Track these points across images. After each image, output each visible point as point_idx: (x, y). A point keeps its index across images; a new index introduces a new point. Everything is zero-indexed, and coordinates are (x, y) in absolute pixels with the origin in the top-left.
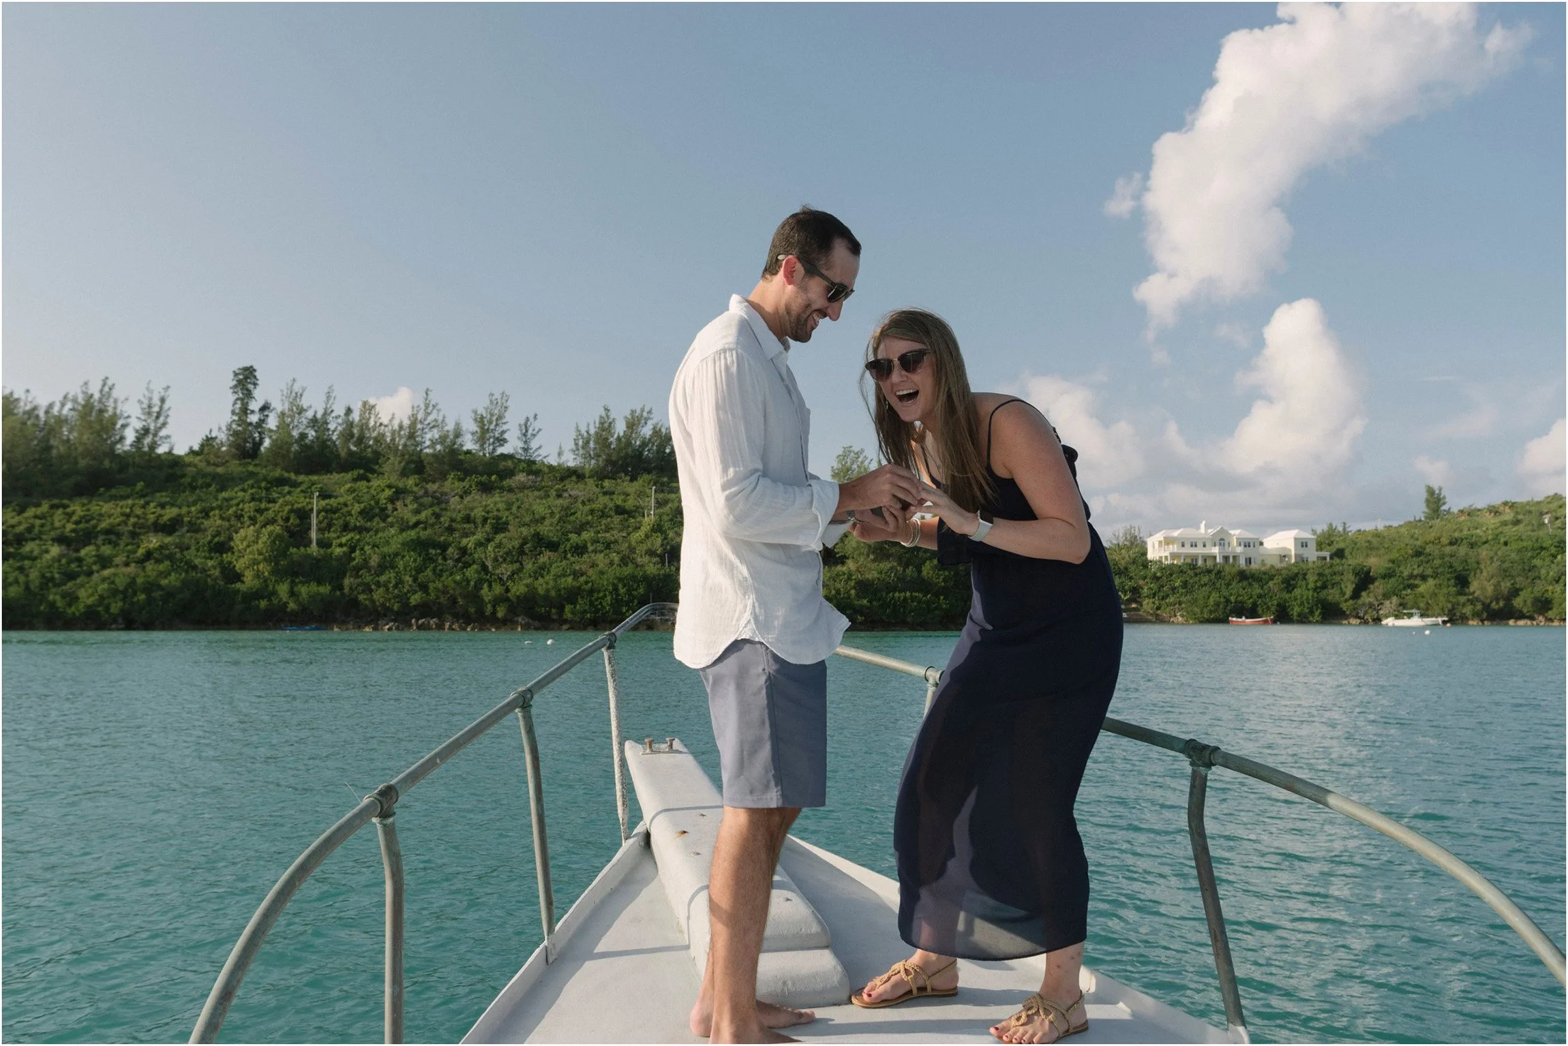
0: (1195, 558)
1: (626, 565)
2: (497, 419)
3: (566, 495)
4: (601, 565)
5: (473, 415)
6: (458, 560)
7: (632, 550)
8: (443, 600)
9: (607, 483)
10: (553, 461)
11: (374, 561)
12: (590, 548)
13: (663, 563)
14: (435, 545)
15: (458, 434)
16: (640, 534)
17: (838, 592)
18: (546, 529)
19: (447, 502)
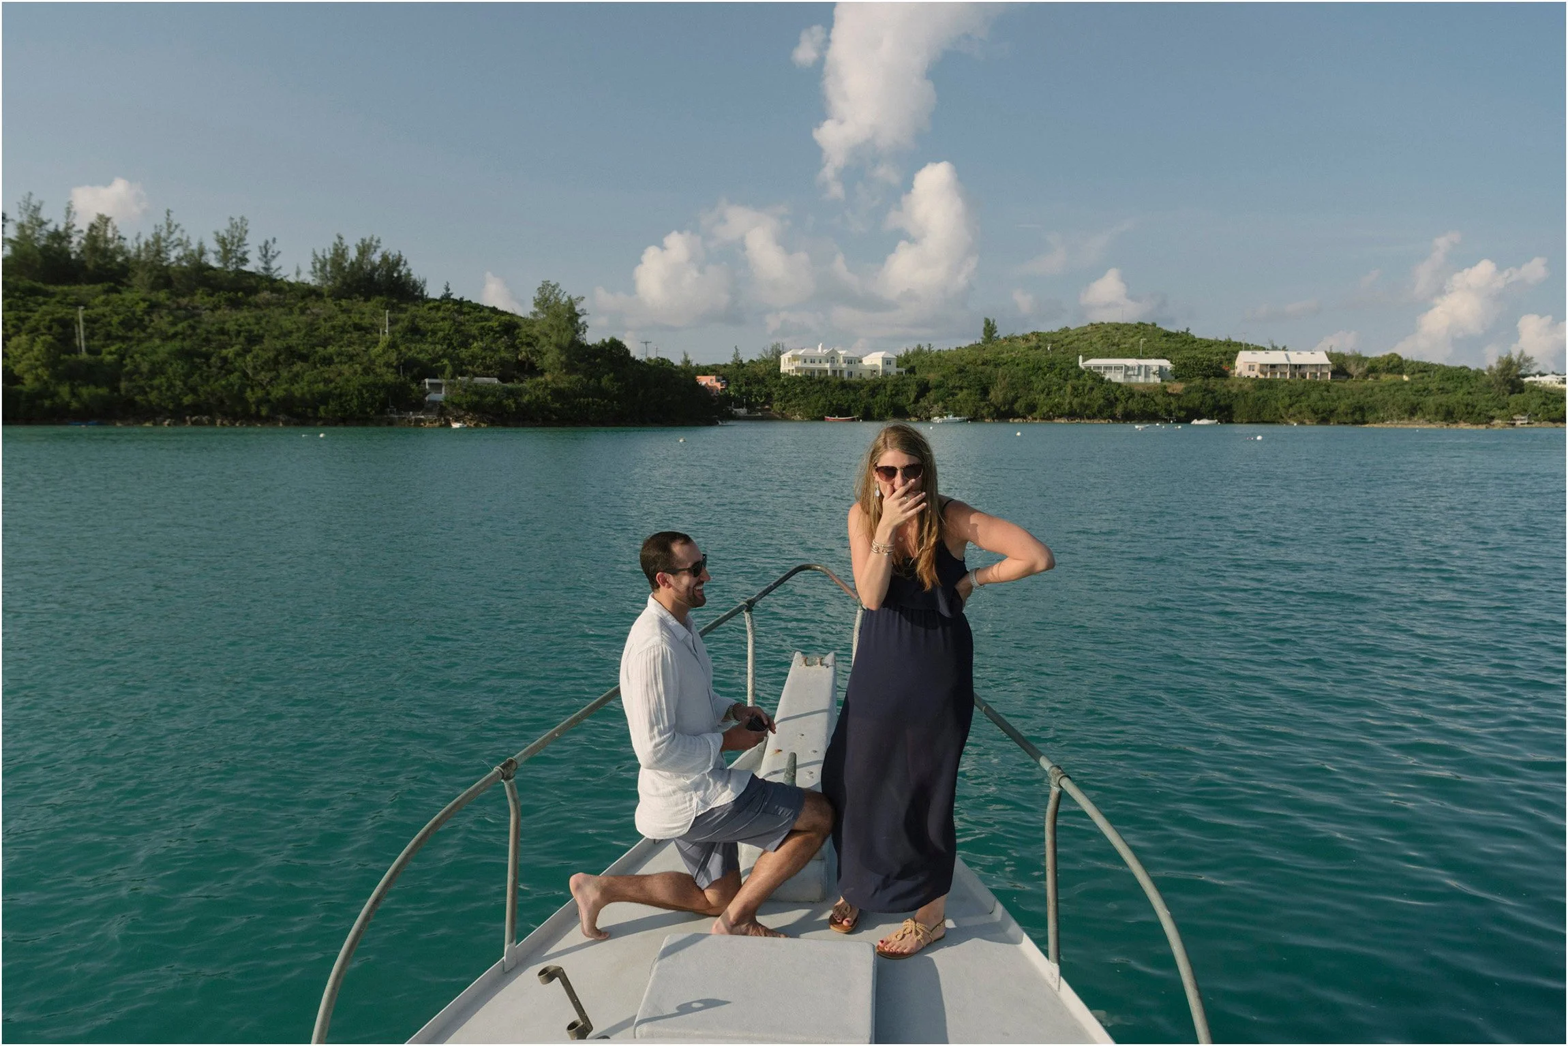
0: (813, 371)
1: (368, 375)
2: (238, 241)
3: (308, 312)
4: (347, 374)
5: (215, 236)
6: (221, 368)
7: (372, 362)
8: (212, 400)
9: (344, 302)
10: (292, 279)
11: (145, 367)
12: (336, 360)
13: (398, 373)
14: (200, 355)
15: (202, 252)
16: (379, 349)
17: (538, 397)
18: (293, 340)
19: (200, 315)
